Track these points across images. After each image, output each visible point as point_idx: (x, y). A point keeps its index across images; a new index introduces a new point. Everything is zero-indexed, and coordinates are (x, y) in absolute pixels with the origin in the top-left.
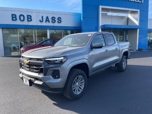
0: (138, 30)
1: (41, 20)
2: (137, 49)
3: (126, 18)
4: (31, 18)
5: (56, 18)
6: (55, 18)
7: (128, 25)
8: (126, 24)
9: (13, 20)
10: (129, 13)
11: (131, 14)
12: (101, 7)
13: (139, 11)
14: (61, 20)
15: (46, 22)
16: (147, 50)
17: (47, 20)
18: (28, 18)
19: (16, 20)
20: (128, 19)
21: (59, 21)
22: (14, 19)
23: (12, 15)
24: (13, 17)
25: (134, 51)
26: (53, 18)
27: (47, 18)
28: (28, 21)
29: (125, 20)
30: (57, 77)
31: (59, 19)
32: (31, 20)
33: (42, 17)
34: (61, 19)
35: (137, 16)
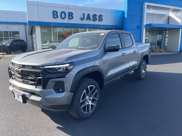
0: (181, 30)
1: (82, 18)
2: (179, 51)
3: (167, 16)
4: (72, 16)
5: (98, 15)
7: (168, 23)
8: (167, 23)
9: (54, 17)
10: (170, 11)
11: (172, 13)
12: (146, 4)
14: (102, 18)
15: (87, 20)
17: (88, 18)
18: (69, 16)
19: (57, 17)
20: (169, 18)
21: (100, 19)
23: (54, 12)
24: (54, 15)
25: (175, 53)
26: (95, 16)
27: (89, 15)
28: (69, 18)
29: (165, 19)
31: (100, 16)
32: (72, 18)
33: (84, 14)
34: (102, 16)
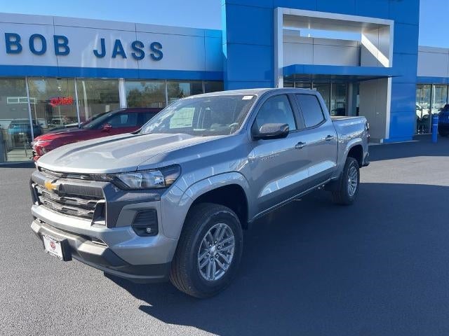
0: (390, 80)
1: (100, 52)
2: (388, 137)
3: (355, 45)
4: (65, 45)
5: (147, 44)
6: (142, 46)
7: (360, 64)
8: (355, 64)
9: (9, 51)
10: (363, 29)
11: (367, 34)
12: (281, 11)
13: (391, 23)
14: (161, 50)
15: (114, 56)
16: (414, 138)
17: (118, 50)
18: (57, 46)
19: (20, 50)
20: (361, 49)
21: (156, 56)
22: (14, 48)
23: (8, 36)
24: (8, 44)
25: (379, 142)
26: (137, 46)
27: (118, 43)
28: (57, 53)
29: (352, 51)
30: (149, 230)
31: (155, 47)
32: (67, 52)
33: (103, 41)
34: (160, 46)
35: (388, 38)
